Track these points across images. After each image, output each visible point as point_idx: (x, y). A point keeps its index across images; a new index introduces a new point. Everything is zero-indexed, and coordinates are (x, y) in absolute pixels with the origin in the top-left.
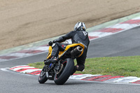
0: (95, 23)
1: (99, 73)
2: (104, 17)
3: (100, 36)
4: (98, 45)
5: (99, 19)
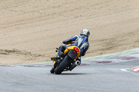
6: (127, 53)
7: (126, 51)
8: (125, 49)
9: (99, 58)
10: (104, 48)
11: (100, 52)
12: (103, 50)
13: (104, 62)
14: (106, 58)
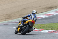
0: (53, 9)
2: (56, 6)
3: (55, 14)
4: (54, 18)
5: (54, 7)
6: (16, 20)
7: (15, 19)
8: (15, 18)
9: (4, 22)
10: (6, 18)
11: (5, 20)
12: (6, 19)
13: (6, 24)
14: (7, 22)
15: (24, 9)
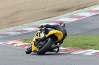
0: (66, 12)
1: (69, 46)
2: (72, 8)
3: (69, 21)
5: (69, 9)
8: (2, 28)
15: (17, 12)
